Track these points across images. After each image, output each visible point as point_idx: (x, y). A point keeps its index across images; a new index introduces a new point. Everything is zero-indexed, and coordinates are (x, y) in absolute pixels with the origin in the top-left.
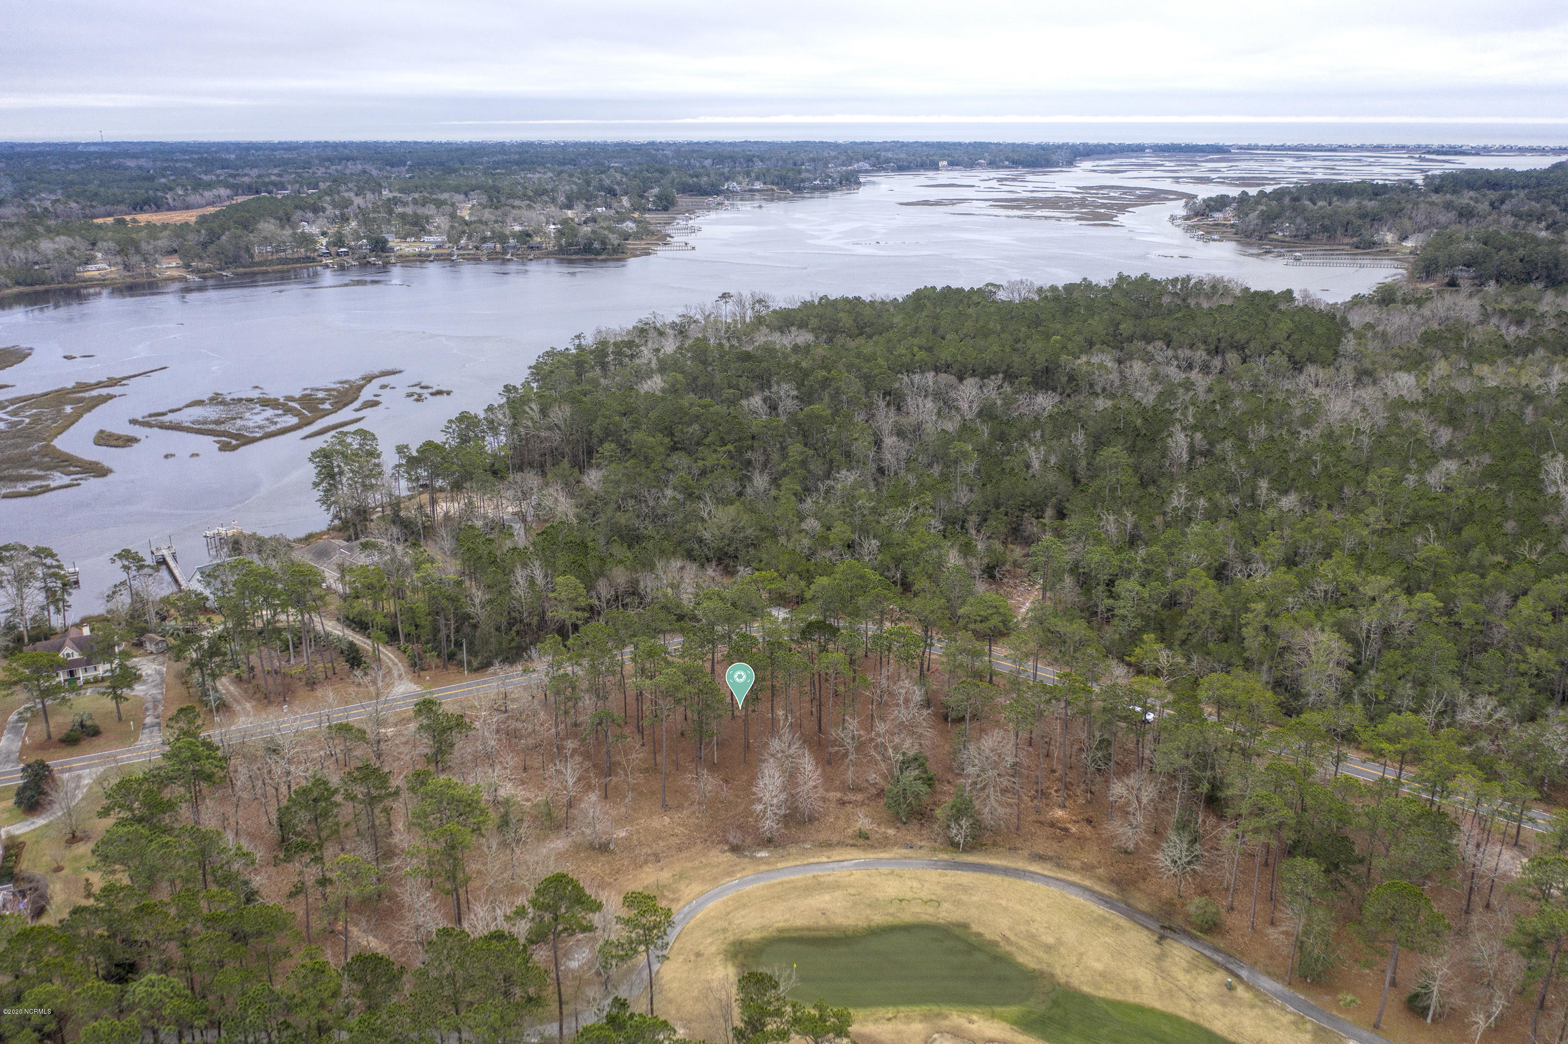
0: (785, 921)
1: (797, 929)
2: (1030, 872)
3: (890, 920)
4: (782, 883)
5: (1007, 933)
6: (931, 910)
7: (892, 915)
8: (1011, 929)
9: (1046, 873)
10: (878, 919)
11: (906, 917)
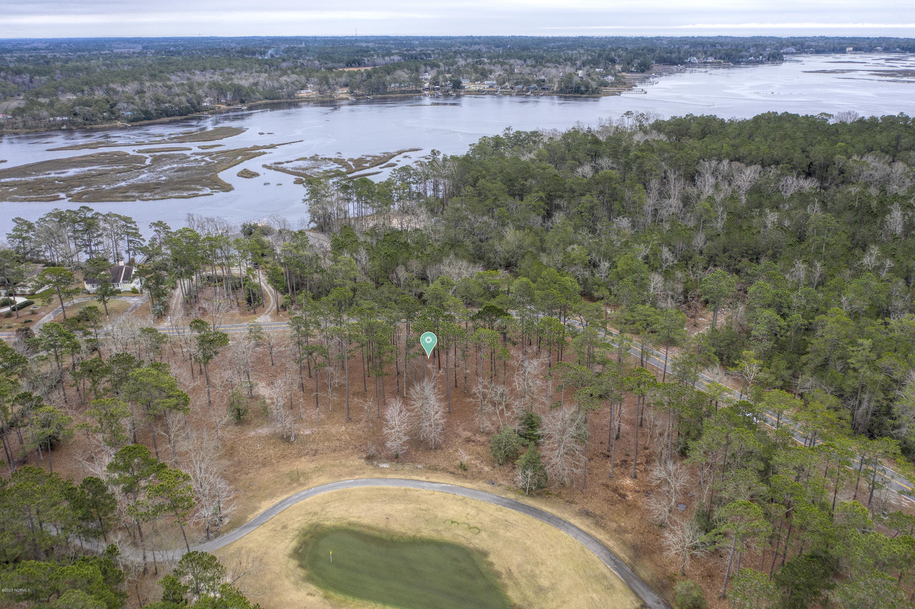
0: (359, 517)
1: (361, 526)
2: (570, 524)
3: (434, 536)
4: (379, 489)
5: (514, 569)
6: (469, 535)
7: (438, 532)
8: (519, 566)
9: (582, 527)
10: (426, 532)
11: (447, 536)
